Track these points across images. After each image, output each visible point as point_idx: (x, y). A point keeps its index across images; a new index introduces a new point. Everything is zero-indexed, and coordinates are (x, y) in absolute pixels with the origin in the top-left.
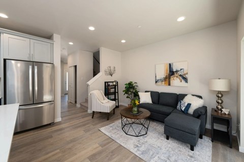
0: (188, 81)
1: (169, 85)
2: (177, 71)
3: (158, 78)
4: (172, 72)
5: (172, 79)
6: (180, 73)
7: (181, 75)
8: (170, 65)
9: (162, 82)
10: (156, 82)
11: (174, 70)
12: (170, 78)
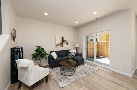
0: (69, 45)
1: (62, 47)
2: (65, 41)
3: (57, 44)
4: (63, 41)
5: (63, 44)
6: (66, 41)
7: (66, 42)
8: (63, 37)
9: (59, 45)
10: (56, 46)
11: (64, 40)
12: (62, 44)
